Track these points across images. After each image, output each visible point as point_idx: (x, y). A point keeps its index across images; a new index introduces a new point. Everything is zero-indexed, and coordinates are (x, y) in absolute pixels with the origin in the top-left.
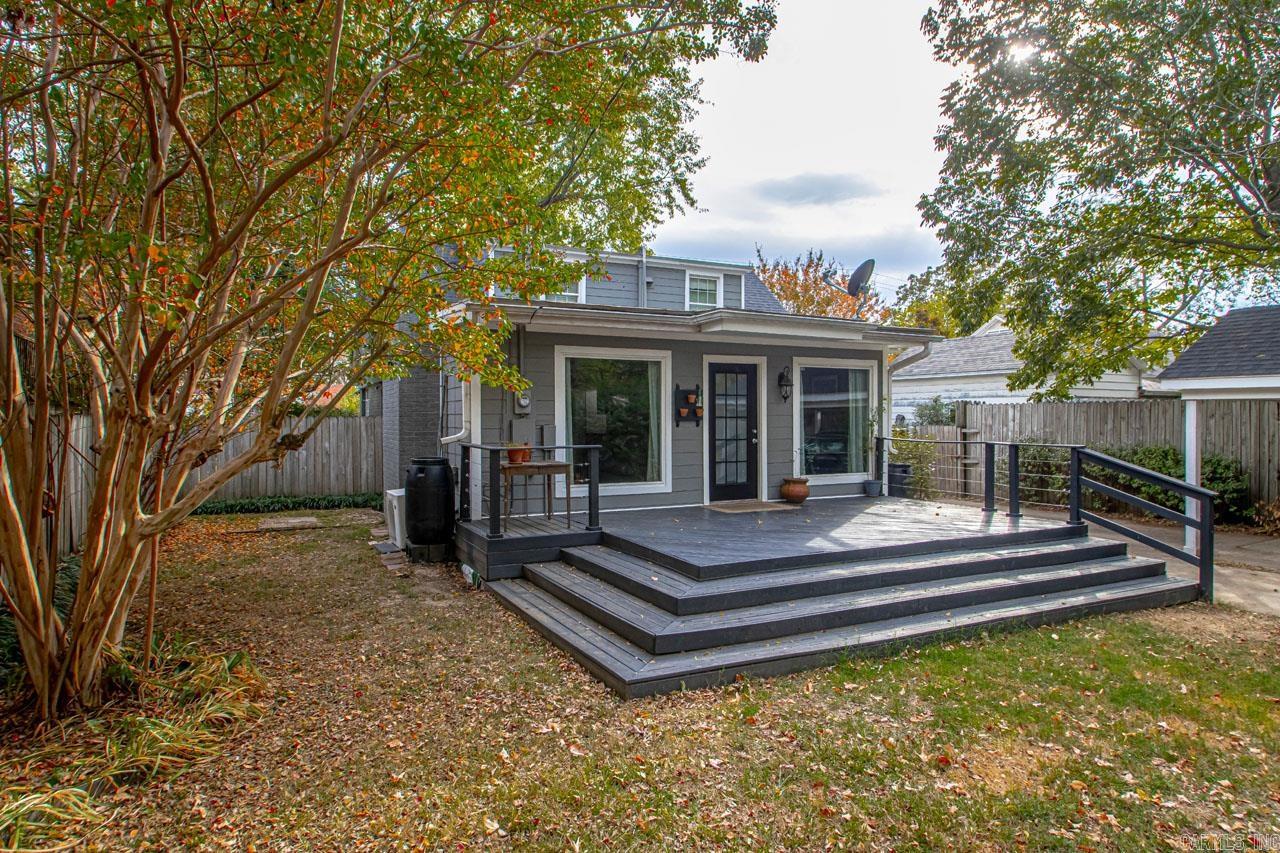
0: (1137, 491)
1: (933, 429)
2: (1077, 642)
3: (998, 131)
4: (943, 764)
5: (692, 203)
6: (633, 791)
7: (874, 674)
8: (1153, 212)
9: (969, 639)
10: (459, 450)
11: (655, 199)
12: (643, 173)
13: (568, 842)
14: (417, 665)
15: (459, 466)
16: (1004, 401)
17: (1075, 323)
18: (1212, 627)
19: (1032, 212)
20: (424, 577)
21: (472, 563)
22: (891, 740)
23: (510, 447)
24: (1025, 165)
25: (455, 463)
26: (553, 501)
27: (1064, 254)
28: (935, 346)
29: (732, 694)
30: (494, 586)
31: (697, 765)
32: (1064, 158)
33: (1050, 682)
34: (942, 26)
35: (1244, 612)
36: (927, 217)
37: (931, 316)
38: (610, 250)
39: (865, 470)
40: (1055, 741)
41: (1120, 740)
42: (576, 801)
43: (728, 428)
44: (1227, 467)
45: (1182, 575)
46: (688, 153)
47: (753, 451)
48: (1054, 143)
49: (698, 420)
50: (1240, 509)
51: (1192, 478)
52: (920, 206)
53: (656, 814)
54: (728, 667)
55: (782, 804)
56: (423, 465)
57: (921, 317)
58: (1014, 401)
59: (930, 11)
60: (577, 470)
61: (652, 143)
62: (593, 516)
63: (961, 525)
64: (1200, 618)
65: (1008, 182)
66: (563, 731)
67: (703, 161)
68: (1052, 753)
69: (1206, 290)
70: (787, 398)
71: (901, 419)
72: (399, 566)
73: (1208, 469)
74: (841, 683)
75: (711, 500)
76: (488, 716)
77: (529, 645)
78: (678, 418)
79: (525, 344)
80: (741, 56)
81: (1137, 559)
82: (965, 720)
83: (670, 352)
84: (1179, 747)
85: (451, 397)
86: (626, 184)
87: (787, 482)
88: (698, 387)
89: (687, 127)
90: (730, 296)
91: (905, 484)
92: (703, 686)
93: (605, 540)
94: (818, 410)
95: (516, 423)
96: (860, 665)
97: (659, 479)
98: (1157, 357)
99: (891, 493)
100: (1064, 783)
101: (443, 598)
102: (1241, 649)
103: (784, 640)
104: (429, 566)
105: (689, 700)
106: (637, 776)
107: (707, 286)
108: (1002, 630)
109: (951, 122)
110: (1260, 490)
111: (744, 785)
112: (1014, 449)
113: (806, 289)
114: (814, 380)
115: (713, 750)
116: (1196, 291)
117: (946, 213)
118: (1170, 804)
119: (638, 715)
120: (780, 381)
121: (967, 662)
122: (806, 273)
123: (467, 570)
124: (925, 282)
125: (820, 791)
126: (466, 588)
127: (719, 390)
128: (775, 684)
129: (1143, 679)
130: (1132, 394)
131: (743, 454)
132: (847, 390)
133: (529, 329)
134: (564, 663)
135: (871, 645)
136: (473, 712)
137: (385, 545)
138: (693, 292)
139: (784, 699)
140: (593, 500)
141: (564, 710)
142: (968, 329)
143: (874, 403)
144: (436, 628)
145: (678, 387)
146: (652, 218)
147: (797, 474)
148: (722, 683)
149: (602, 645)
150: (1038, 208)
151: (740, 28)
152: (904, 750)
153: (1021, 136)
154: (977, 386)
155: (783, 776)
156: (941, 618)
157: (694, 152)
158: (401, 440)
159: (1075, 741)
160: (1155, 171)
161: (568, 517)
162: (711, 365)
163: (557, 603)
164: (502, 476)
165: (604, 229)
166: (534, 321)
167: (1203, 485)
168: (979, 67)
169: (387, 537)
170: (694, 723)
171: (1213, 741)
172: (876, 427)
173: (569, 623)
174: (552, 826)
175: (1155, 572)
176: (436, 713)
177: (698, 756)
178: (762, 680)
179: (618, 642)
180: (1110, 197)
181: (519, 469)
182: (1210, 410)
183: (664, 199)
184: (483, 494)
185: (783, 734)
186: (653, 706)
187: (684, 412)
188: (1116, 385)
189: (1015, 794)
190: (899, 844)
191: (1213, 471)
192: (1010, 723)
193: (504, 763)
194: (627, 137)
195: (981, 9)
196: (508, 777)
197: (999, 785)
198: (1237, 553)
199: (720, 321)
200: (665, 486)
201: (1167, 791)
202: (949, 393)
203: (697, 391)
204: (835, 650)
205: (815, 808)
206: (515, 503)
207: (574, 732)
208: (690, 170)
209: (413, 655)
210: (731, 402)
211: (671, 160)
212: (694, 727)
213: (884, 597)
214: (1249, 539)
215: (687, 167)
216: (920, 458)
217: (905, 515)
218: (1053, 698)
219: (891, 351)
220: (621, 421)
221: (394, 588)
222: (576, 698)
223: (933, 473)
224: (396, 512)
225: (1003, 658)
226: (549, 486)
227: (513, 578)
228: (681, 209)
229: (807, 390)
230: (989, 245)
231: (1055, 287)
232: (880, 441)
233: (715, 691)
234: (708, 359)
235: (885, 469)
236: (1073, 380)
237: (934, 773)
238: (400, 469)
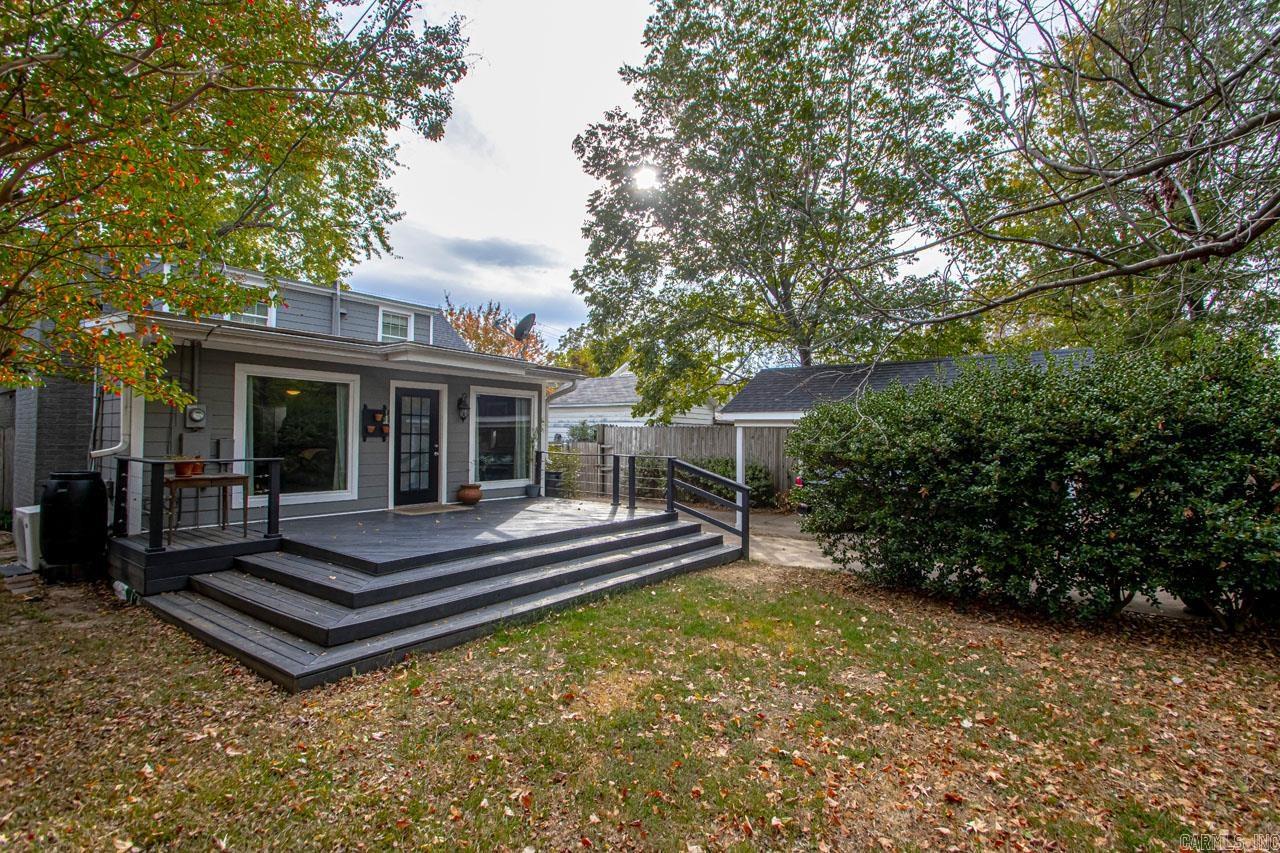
0: (710, 488)
1: (581, 445)
2: (667, 595)
3: (626, 233)
4: (568, 700)
5: (389, 249)
6: (292, 777)
7: (524, 637)
8: (719, 300)
9: (596, 601)
10: (115, 464)
11: (353, 241)
12: (341, 215)
13: (214, 841)
14: (42, 693)
15: (114, 480)
16: (629, 425)
17: (674, 371)
18: (747, 576)
19: (648, 292)
20: (62, 598)
21: (126, 579)
22: (531, 687)
23: (178, 460)
24: (643, 259)
25: (109, 476)
26: (230, 513)
27: (668, 323)
28: (580, 384)
29: (400, 672)
30: (153, 601)
31: (360, 741)
32: (668, 258)
33: (647, 626)
34: (588, 150)
35: (766, 565)
36: (577, 286)
37: (582, 360)
38: (305, 280)
39: (528, 477)
40: (647, 668)
41: (688, 661)
42: (227, 799)
43: (413, 443)
44: (761, 471)
45: (732, 543)
46: (385, 206)
47: (434, 463)
48: (663, 246)
49: (384, 436)
50: (767, 498)
51: (740, 480)
52: (573, 277)
53: (314, 793)
54: (396, 649)
55: (436, 759)
56: (66, 480)
57: (574, 360)
58: (636, 425)
59: (579, 137)
60: (256, 481)
61: (349, 190)
62: (273, 524)
63: (595, 516)
64: (741, 570)
65: (632, 269)
66: (219, 736)
67: (399, 215)
68: (645, 677)
69: (753, 355)
70: (464, 419)
71: (558, 437)
72: (27, 590)
73: (750, 472)
74: (496, 648)
75: (396, 504)
76: (130, 735)
77: (190, 655)
78: (365, 434)
79: (200, 360)
80: (421, 133)
81: (707, 534)
82: (588, 663)
83: (358, 377)
84: (723, 659)
85: (107, 408)
86: (323, 223)
87: (463, 487)
88: (385, 407)
89: (385, 183)
90: (420, 332)
91: (558, 487)
92: (374, 669)
93: (286, 546)
94: (495, 429)
95: (187, 436)
96: (513, 632)
97: (345, 488)
98: (723, 397)
99: (547, 495)
100: (650, 697)
101: (86, 618)
102: (761, 589)
103: (451, 618)
104: (70, 586)
105: (359, 683)
106: (297, 762)
107: (399, 322)
108: (618, 593)
109: (594, 219)
110: (778, 483)
111: (403, 750)
112: (632, 460)
113: (486, 331)
114: (487, 406)
115: (377, 724)
116: (747, 357)
117: (591, 285)
118: (714, 700)
119: (305, 706)
120: (459, 404)
121: (592, 618)
122: (486, 319)
123: (121, 587)
124: (580, 335)
125: (470, 741)
126: (118, 606)
127: (405, 410)
128: (441, 657)
129: (705, 616)
130: (709, 422)
131: (426, 465)
132: (514, 414)
133: (205, 345)
134: (229, 668)
135: (523, 615)
136: (113, 732)
137: (14, 568)
138: (386, 326)
139: (448, 668)
140: (273, 510)
141: (224, 713)
142: (606, 371)
143: (535, 424)
144: (73, 651)
145: (365, 406)
146: (350, 258)
147: (472, 481)
148: (392, 663)
149: (273, 646)
150: (651, 290)
151: (420, 110)
152: (540, 694)
153: (641, 238)
154: (613, 414)
155: (440, 734)
156: (577, 587)
157: (392, 206)
158: (38, 454)
159: (660, 666)
160: (723, 274)
161: (245, 526)
162: (397, 388)
163: (226, 611)
164: (166, 490)
165: (298, 260)
166: (210, 338)
167: (747, 483)
168: (613, 184)
169: (14, 559)
170: (361, 703)
171: (743, 652)
172: (536, 443)
173: (237, 628)
174: (197, 830)
175: (717, 542)
176: (63, 741)
177: (362, 732)
178: (429, 655)
179: (290, 640)
180: (695, 287)
181: (189, 482)
182: (753, 433)
183: (361, 242)
184: (144, 508)
185: (443, 699)
186: (321, 695)
187: (371, 428)
188: (700, 416)
189: (616, 712)
190: (529, 769)
191: (753, 473)
192: (618, 660)
193: (146, 778)
194: (325, 181)
195: (614, 143)
196: (150, 792)
197: (606, 708)
198: (765, 527)
199: (406, 352)
200: (351, 493)
201: (713, 691)
202: (593, 418)
203: (384, 411)
204: (493, 622)
205: (464, 756)
206: (183, 515)
207: (232, 733)
208: (387, 221)
209: (39, 683)
210: (416, 421)
211: (369, 208)
212: (361, 707)
213: (535, 575)
214: (774, 517)
215: (384, 217)
216: (568, 467)
217: (555, 510)
218: (650, 637)
219: (549, 385)
220: (310, 436)
221: (19, 613)
222: (238, 699)
223: (579, 479)
224: (27, 532)
225: (618, 613)
226: (225, 498)
227: (176, 591)
228: (378, 253)
229: (481, 413)
230: (620, 312)
231: (662, 346)
232: (539, 454)
233: (385, 672)
234: (394, 384)
235: (543, 476)
236: (673, 411)
237: (561, 707)
238: (36, 485)
